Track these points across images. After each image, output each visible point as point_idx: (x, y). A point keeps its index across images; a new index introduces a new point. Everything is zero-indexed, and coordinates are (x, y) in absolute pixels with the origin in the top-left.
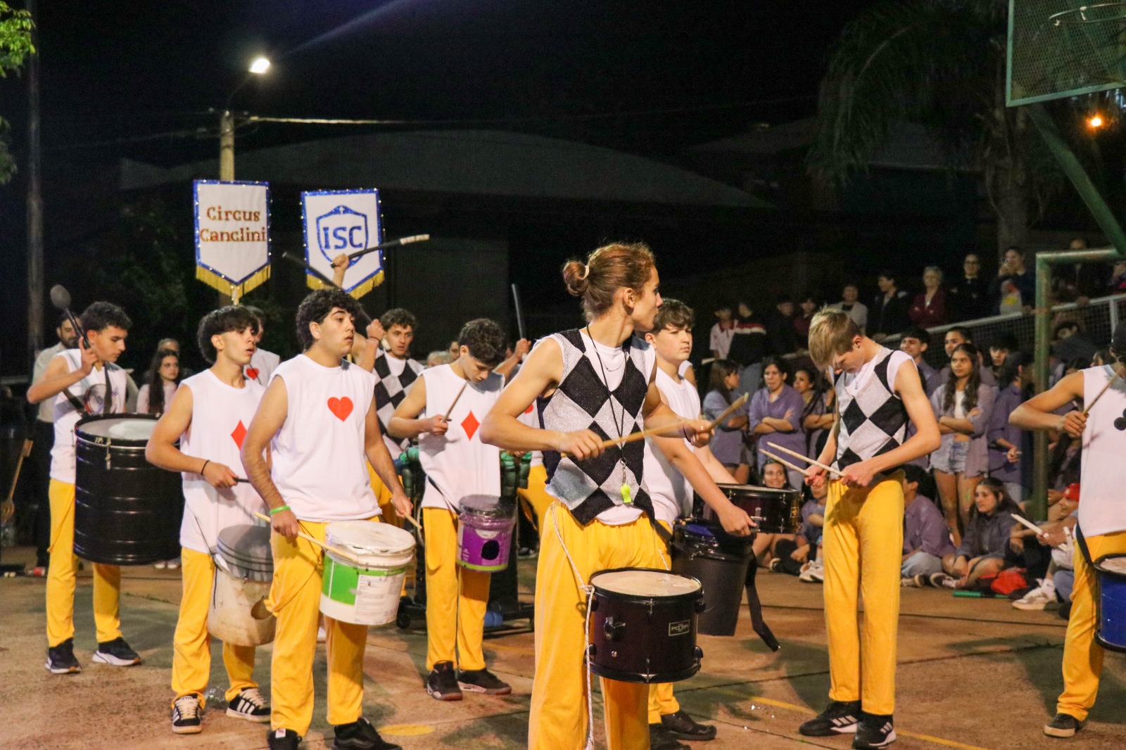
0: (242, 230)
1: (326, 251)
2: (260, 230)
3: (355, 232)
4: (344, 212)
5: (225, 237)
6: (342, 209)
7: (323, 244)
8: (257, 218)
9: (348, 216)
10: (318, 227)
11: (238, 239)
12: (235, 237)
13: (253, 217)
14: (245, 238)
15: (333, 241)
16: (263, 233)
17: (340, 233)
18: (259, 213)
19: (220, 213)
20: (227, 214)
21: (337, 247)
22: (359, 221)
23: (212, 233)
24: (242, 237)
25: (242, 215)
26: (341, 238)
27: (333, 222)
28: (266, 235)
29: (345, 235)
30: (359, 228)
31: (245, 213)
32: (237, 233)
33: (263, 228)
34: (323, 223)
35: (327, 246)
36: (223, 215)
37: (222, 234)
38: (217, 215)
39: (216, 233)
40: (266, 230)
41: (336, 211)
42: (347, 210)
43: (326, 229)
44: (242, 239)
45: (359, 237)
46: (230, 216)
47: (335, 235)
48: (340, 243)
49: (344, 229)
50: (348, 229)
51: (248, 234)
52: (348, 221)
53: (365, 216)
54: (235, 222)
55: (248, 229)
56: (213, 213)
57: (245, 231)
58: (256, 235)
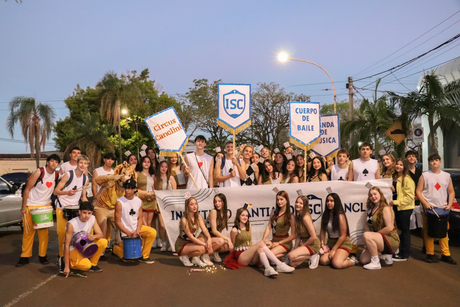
0: (171, 129)
1: (227, 110)
2: (178, 126)
3: (240, 102)
4: (236, 93)
5: (165, 135)
6: (235, 91)
7: (226, 106)
8: (175, 122)
9: (237, 94)
10: (224, 99)
11: (171, 133)
12: (169, 133)
13: (173, 122)
14: (173, 131)
15: (230, 106)
16: (180, 126)
17: (233, 102)
18: (174, 120)
19: (159, 127)
20: (162, 126)
21: (231, 108)
22: (242, 97)
23: (160, 136)
24: (172, 132)
25: (168, 123)
26: (234, 104)
27: (230, 97)
28: (181, 127)
29: (235, 103)
30: (242, 100)
31: (169, 122)
32: (169, 131)
33: (179, 124)
34: (226, 97)
35: (227, 108)
36: (161, 127)
37: (164, 134)
38: (158, 128)
39: (161, 135)
40: (180, 125)
41: (232, 92)
42: (237, 92)
43: (227, 100)
44: (173, 133)
45: (241, 104)
46: (164, 126)
47: (231, 102)
48: (233, 106)
49: (235, 100)
50: (237, 101)
51: (174, 129)
52: (237, 97)
53: (244, 95)
54: (166, 127)
55: (173, 128)
56: (157, 128)
57: (172, 129)
58: (177, 129)
